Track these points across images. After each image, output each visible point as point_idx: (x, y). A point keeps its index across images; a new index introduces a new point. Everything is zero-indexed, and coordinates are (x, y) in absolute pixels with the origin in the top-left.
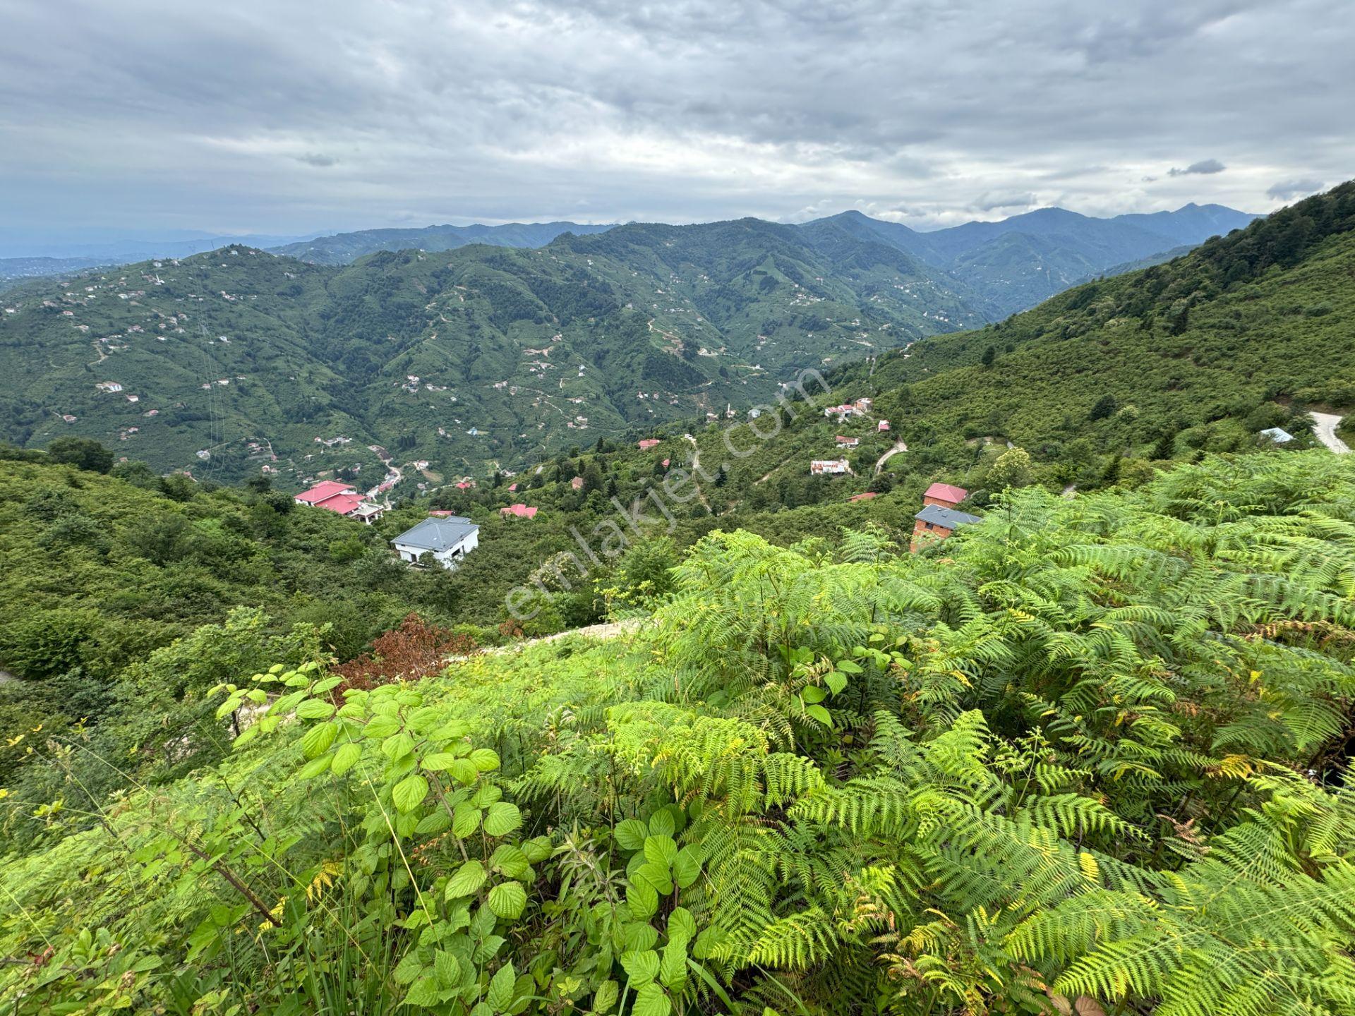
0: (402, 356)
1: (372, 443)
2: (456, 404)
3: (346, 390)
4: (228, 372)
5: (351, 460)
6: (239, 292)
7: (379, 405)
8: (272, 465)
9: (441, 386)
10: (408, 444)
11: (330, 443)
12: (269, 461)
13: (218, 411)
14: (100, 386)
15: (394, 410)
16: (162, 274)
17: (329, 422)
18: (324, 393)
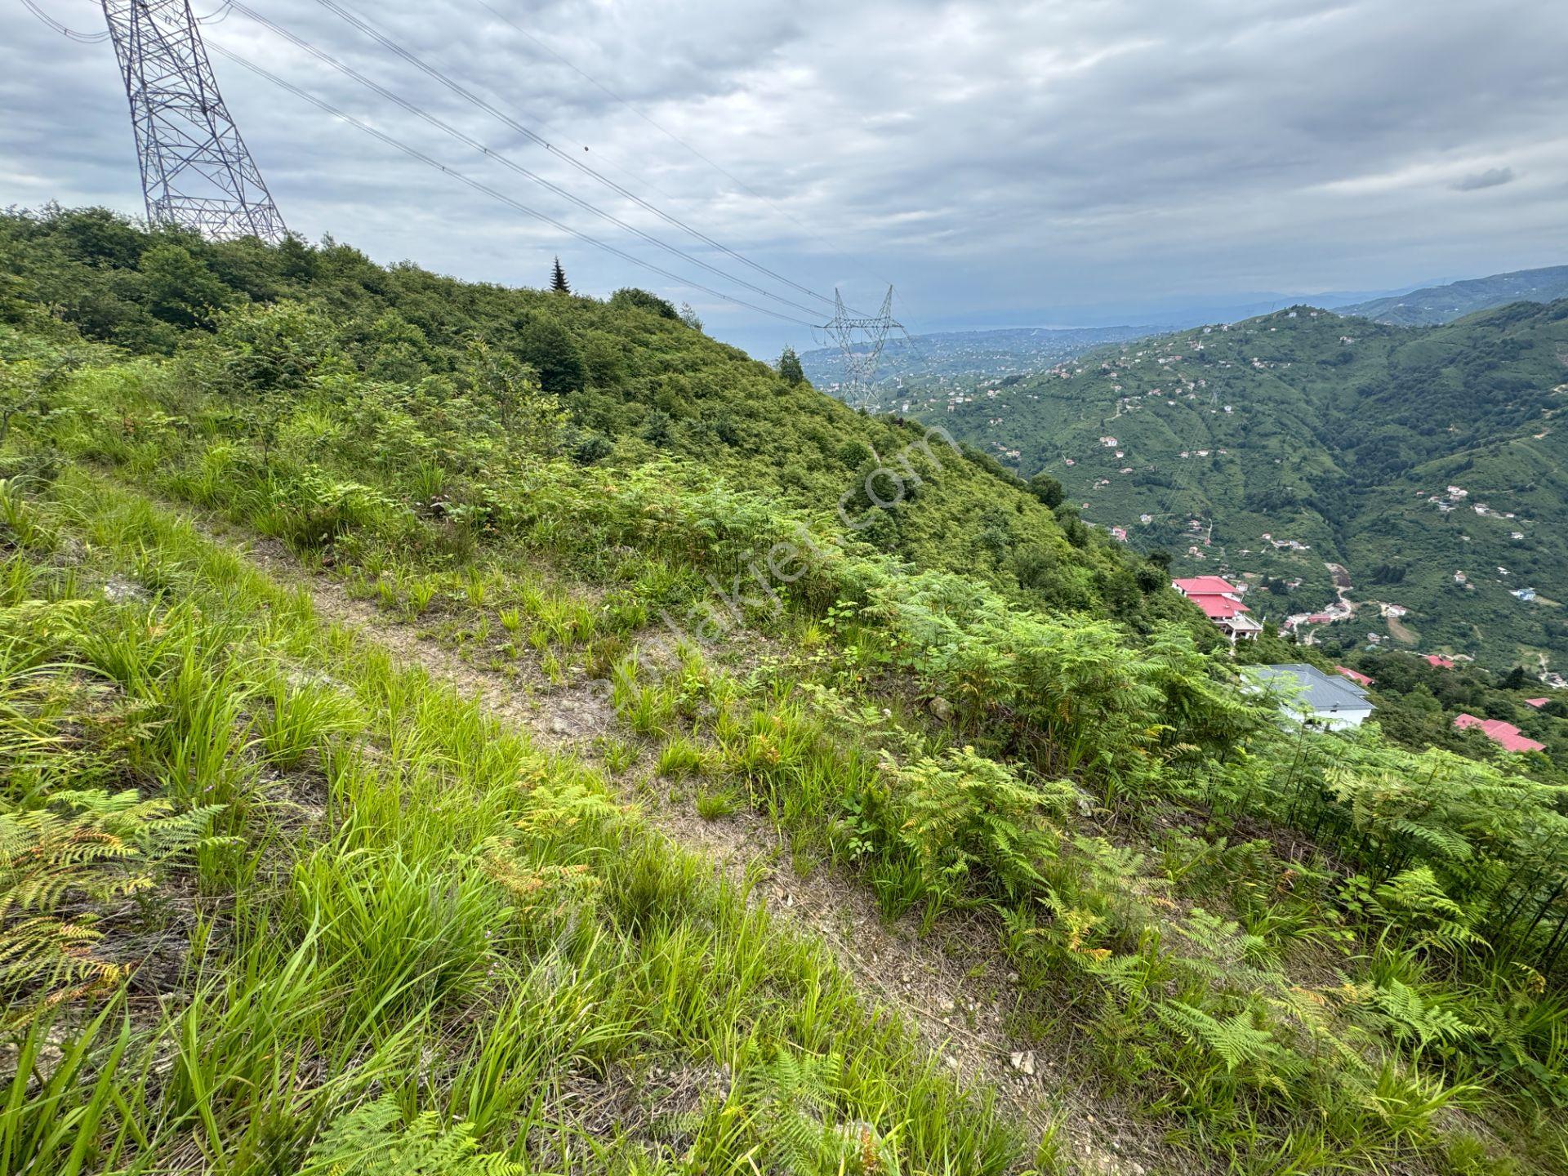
0: (1459, 457)
1: (1333, 560)
2: (1519, 545)
3: (1338, 487)
4: (1214, 444)
5: (1291, 571)
6: (1272, 359)
7: (1374, 516)
8: (1201, 548)
9: (1503, 511)
10: (1389, 577)
11: (1277, 545)
12: (1201, 543)
13: (1181, 480)
14: (1102, 440)
15: (1394, 526)
16: (1207, 339)
17: (1292, 520)
18: (1306, 485)
